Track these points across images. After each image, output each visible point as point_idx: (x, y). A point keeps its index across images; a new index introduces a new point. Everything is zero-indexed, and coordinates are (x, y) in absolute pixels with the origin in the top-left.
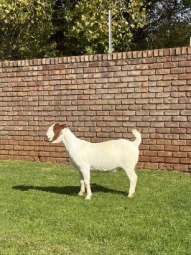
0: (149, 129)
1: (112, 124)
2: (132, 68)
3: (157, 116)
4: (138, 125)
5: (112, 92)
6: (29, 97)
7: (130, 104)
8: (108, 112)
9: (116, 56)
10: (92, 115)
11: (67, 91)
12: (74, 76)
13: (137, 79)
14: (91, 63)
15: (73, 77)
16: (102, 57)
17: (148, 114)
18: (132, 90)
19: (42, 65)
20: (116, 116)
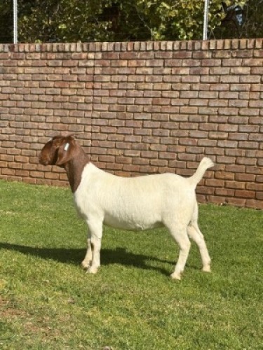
0: (256, 153)
1: (201, 142)
2: (238, 63)
4: (240, 146)
5: (205, 97)
6: (79, 97)
7: (231, 115)
8: (197, 124)
9: (214, 44)
10: (173, 127)
11: (137, 92)
12: (150, 71)
13: (244, 79)
14: (176, 53)
15: (147, 72)
16: (193, 44)
17: (257, 130)
18: (235, 95)
19: (101, 51)
20: (209, 131)
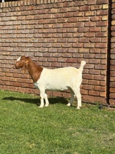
3: (25, 52)
